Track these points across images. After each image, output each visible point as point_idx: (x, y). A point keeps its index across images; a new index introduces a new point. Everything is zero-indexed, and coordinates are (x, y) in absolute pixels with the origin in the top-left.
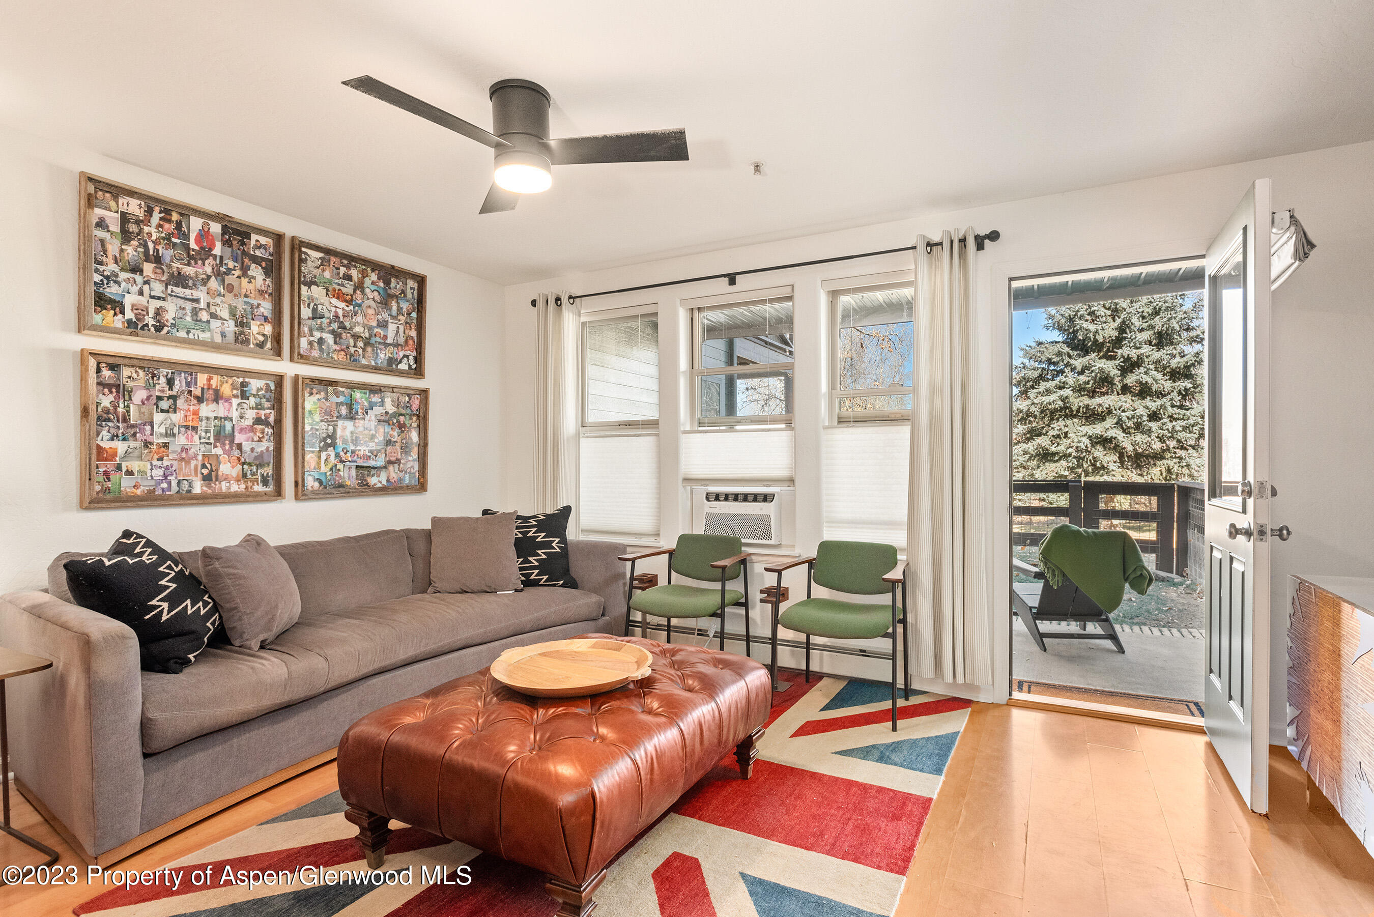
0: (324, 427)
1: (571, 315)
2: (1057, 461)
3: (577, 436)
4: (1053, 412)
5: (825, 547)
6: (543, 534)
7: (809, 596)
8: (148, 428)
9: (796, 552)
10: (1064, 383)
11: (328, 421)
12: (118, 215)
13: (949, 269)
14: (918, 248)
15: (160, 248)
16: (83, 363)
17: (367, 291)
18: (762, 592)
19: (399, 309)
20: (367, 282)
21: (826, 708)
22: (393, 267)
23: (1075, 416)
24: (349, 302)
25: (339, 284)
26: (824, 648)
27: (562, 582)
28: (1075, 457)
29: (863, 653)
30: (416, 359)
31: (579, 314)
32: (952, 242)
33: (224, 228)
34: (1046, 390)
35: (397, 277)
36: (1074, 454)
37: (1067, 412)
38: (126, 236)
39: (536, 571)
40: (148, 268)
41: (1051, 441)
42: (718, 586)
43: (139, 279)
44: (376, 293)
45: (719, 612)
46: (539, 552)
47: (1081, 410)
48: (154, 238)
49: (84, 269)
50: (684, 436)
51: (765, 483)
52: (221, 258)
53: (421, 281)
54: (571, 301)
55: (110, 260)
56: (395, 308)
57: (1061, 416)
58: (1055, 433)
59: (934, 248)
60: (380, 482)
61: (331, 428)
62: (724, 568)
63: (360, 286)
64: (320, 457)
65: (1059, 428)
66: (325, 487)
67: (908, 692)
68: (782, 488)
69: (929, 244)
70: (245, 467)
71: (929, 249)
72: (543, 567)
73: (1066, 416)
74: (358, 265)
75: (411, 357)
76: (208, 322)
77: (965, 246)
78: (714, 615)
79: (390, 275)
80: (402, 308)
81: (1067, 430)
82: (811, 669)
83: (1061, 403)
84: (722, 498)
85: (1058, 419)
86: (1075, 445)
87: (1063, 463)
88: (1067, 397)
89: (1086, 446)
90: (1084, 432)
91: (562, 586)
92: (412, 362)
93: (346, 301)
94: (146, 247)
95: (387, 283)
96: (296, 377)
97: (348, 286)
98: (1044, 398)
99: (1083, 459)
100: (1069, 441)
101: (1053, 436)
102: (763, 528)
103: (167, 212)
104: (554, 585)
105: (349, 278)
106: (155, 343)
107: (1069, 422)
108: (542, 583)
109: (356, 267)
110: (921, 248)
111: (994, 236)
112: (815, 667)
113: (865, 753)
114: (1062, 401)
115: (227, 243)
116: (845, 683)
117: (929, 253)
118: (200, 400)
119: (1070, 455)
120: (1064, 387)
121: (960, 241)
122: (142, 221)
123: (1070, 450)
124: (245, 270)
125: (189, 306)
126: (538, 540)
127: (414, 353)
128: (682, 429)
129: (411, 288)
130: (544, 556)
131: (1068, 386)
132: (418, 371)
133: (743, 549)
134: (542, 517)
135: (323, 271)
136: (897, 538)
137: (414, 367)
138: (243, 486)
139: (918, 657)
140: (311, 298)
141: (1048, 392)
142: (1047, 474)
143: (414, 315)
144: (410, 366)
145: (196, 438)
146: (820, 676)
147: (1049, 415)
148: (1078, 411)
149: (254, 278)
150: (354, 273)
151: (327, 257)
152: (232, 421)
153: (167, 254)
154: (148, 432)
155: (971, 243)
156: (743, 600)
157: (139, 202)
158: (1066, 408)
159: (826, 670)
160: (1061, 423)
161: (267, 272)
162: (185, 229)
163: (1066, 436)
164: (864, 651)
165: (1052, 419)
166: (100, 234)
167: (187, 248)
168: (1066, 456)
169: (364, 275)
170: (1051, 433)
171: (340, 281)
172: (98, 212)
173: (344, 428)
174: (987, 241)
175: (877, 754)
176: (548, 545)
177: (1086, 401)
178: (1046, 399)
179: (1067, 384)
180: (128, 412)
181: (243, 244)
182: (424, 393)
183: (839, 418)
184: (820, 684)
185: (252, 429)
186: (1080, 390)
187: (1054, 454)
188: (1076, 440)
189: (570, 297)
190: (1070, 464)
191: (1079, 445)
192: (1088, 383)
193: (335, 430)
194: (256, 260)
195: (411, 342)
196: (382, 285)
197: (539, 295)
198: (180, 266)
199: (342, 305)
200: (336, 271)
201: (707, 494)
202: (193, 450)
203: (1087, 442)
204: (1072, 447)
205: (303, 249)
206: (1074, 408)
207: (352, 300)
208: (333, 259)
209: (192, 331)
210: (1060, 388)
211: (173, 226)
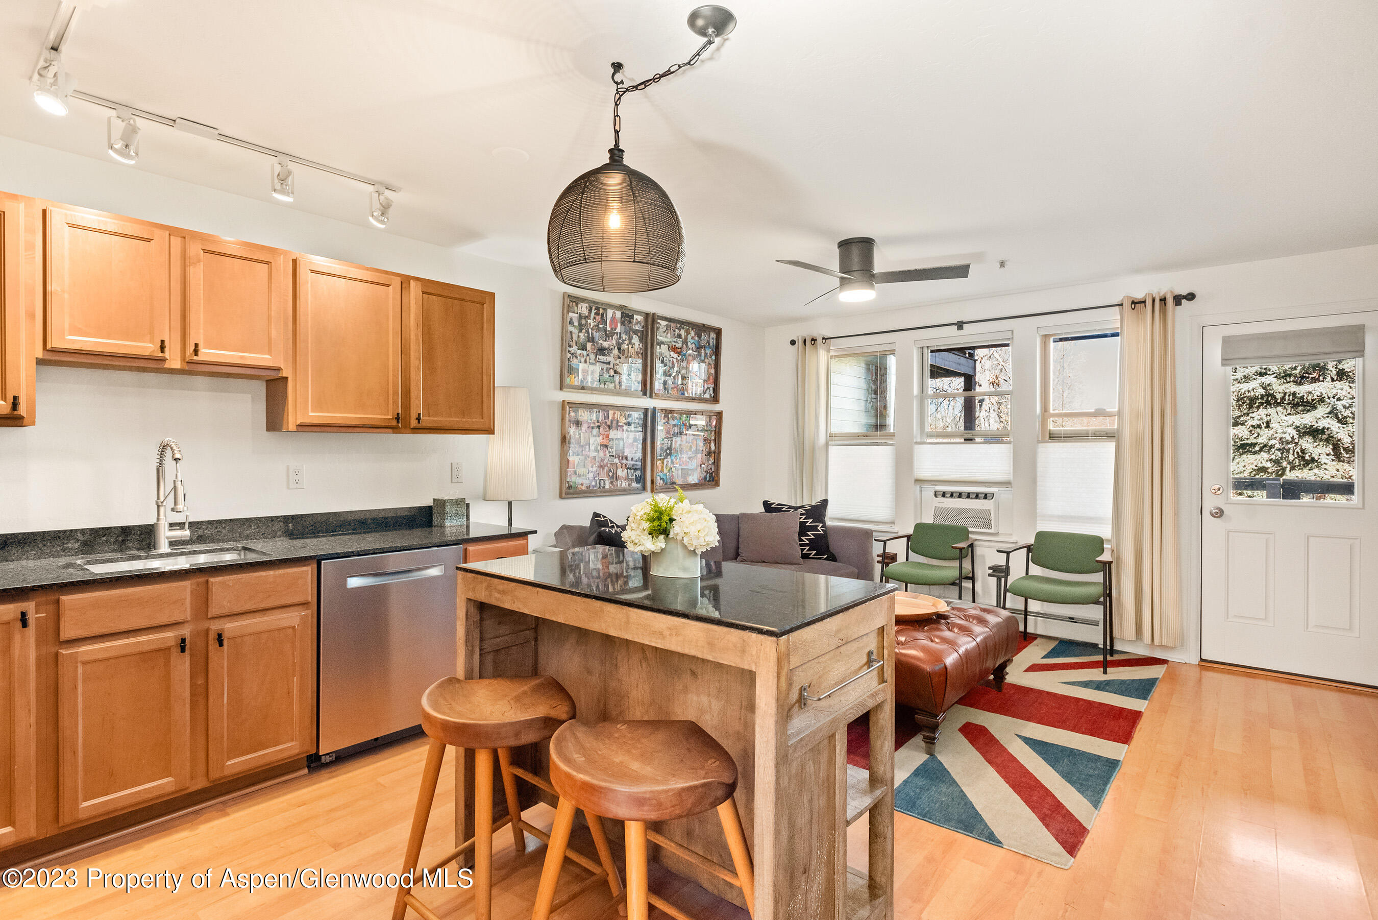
0: (666, 442)
1: (824, 352)
2: (1255, 453)
3: (827, 445)
4: (1252, 400)
5: (1040, 536)
6: (811, 520)
7: (1027, 573)
8: (587, 447)
9: (1014, 539)
10: (1265, 369)
11: (668, 438)
12: (577, 315)
13: (1151, 324)
14: (1124, 305)
15: (594, 332)
16: (563, 408)
17: (689, 344)
18: (989, 568)
19: (706, 354)
20: (689, 337)
21: (1044, 657)
22: (704, 325)
23: (1278, 404)
24: (679, 353)
25: (674, 342)
26: (1038, 615)
27: (826, 556)
28: (1279, 450)
29: (1071, 619)
30: (714, 389)
31: (828, 351)
32: (1154, 301)
33: (622, 313)
34: (1245, 377)
35: (705, 332)
36: (1278, 446)
37: (1269, 400)
38: (581, 328)
39: (808, 548)
40: (589, 345)
41: (1250, 431)
42: (956, 564)
43: (585, 353)
44: (693, 345)
45: (957, 582)
46: (809, 533)
47: (1287, 397)
48: (591, 326)
49: (563, 350)
50: (916, 446)
51: (987, 485)
52: (620, 333)
53: (718, 332)
54: (824, 341)
55: (573, 344)
56: (703, 354)
57: (1262, 404)
58: (1255, 422)
59: (1137, 305)
60: (693, 480)
61: (669, 442)
62: (961, 549)
63: (685, 342)
64: (663, 463)
65: (1259, 417)
66: (666, 484)
67: (1112, 652)
68: (1000, 489)
69: (1133, 302)
70: (629, 470)
71: (1133, 306)
72: (813, 544)
73: (1268, 403)
74: (685, 327)
75: (711, 389)
76: (613, 376)
77: (1165, 304)
78: (953, 584)
79: (701, 330)
80: (707, 354)
81: (1268, 418)
82: (1028, 631)
83: (1262, 391)
84: (948, 495)
85: (1258, 407)
86: (1279, 436)
87: (1264, 455)
88: (1269, 385)
89: (1293, 438)
90: (1290, 422)
91: (825, 559)
92: (712, 392)
93: (678, 353)
94: (588, 333)
95: (700, 337)
96: (654, 409)
97: (679, 342)
98: (1241, 386)
99: (1288, 451)
100: (1271, 432)
101: (1253, 426)
102: (985, 520)
103: (598, 309)
104: (820, 558)
105: (679, 336)
106: (592, 393)
107: (1272, 411)
108: (811, 556)
109: (683, 328)
110: (1127, 305)
111: (1191, 297)
112: (1030, 630)
113: (1086, 684)
114: (1263, 388)
115: (623, 323)
116: (1057, 643)
117: (1133, 309)
118: (610, 427)
119: (1272, 447)
120: (1266, 374)
121: (1161, 300)
122: (587, 317)
123: (1272, 442)
124: (630, 339)
125: (605, 366)
126: (808, 524)
127: (713, 386)
128: (915, 441)
129: (713, 338)
130: (813, 537)
131: (1270, 373)
132: (715, 399)
133: (970, 536)
134: (809, 508)
135: (667, 334)
136: (1105, 531)
137: (712, 396)
138: (627, 484)
139: (1121, 624)
140: (661, 354)
141: (1247, 379)
142: (1244, 466)
143: (713, 357)
144: (711, 395)
145: (607, 452)
146: (1034, 637)
147: (1248, 402)
148: (1283, 398)
149: (634, 344)
150: (683, 333)
151: (669, 324)
152: (623, 440)
153: (597, 335)
154: (587, 450)
155: (1170, 302)
156: (970, 575)
157: (586, 305)
158: (1269, 395)
159: (1039, 632)
160: (1262, 412)
161: (641, 340)
162: (605, 318)
163: (1268, 426)
164: (1073, 618)
165: (1251, 407)
166: (571, 328)
167: (606, 331)
168: (1265, 448)
169: (688, 333)
170: (1250, 423)
171: (675, 340)
172: (571, 314)
173: (676, 442)
174: (1184, 301)
175: (1095, 686)
176: (815, 528)
177: (1292, 388)
178: (1245, 387)
179: (1269, 370)
180: (580, 437)
181: (630, 322)
182: (719, 415)
183: (1050, 434)
184: (1035, 642)
185: (632, 444)
186: (1285, 376)
187: (1254, 445)
188: (1280, 431)
189: (823, 338)
190: (1273, 457)
191: (1284, 436)
192: (1295, 368)
193: (671, 444)
194: (636, 332)
195: (711, 377)
196: (697, 338)
197: (798, 337)
198: (602, 342)
199: (676, 356)
200: (673, 333)
201: (935, 492)
202: (606, 460)
203: (1294, 433)
204: (1275, 438)
205: (658, 321)
206: (1279, 396)
207: (681, 352)
208: (673, 325)
209: (607, 383)
210: (1261, 374)
211: (600, 317)
